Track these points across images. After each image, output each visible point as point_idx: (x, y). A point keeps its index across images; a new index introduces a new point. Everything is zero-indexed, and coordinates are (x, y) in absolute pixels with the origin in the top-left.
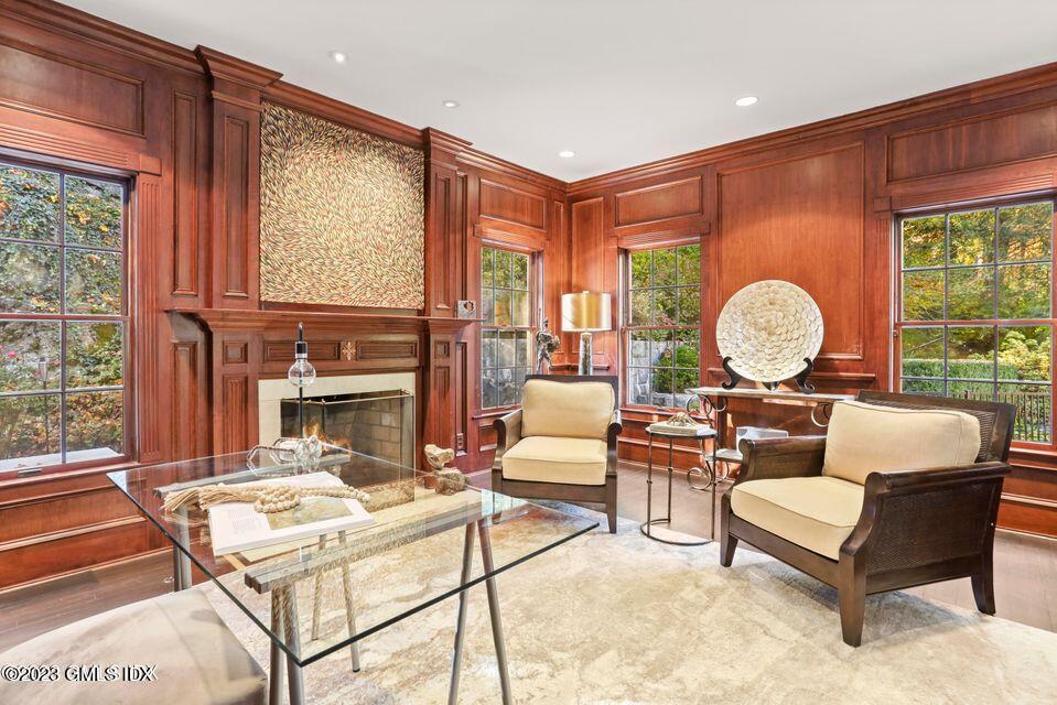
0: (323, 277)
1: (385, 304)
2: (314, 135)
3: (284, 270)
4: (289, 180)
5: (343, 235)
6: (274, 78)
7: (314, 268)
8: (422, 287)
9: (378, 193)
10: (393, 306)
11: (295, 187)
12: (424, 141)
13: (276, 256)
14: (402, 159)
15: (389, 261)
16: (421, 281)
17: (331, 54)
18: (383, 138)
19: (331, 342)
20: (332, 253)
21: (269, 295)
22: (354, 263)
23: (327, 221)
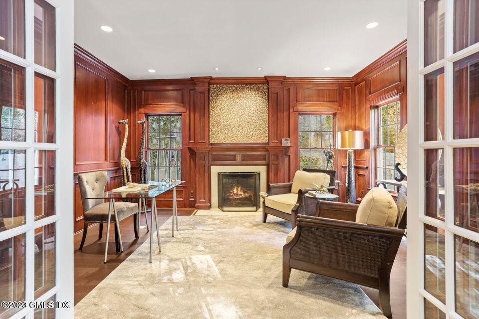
0: (229, 134)
1: (252, 142)
2: (226, 90)
3: (217, 133)
4: (218, 106)
5: (236, 120)
6: (211, 78)
7: (226, 132)
8: (267, 134)
9: (249, 104)
10: (255, 142)
11: (219, 107)
12: (267, 80)
13: (214, 129)
14: (258, 89)
15: (253, 126)
16: (267, 132)
17: (214, 69)
18: (250, 84)
19: (233, 155)
20: (232, 126)
21: (212, 141)
22: (239, 129)
23: (230, 116)
